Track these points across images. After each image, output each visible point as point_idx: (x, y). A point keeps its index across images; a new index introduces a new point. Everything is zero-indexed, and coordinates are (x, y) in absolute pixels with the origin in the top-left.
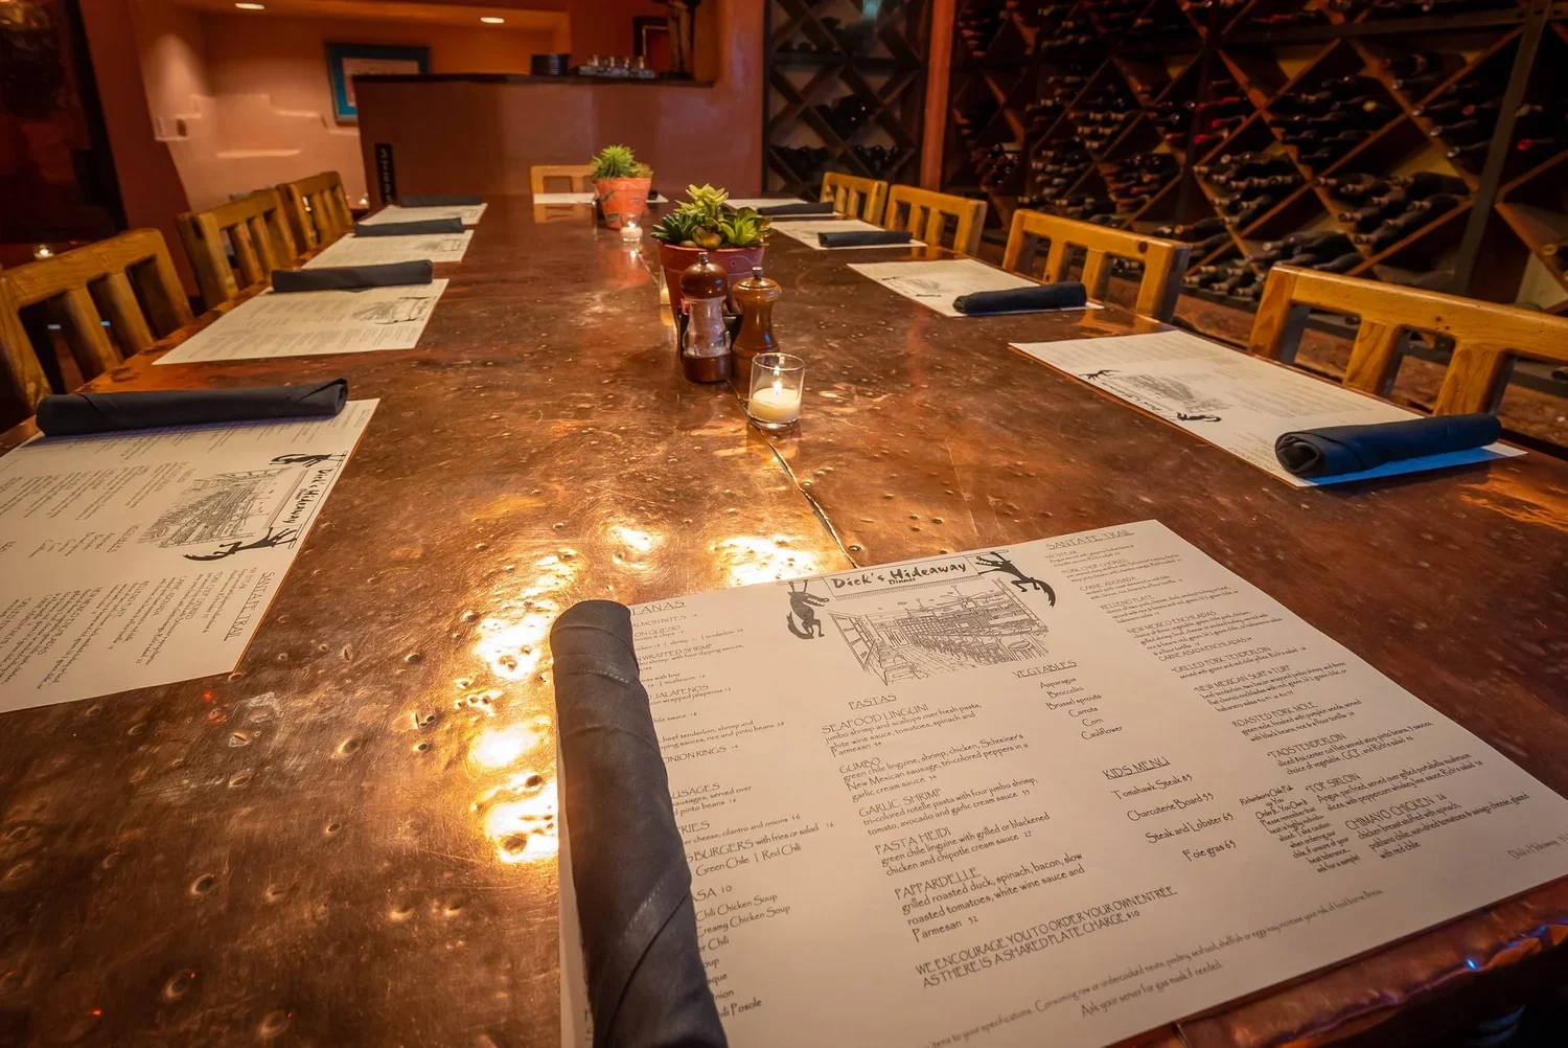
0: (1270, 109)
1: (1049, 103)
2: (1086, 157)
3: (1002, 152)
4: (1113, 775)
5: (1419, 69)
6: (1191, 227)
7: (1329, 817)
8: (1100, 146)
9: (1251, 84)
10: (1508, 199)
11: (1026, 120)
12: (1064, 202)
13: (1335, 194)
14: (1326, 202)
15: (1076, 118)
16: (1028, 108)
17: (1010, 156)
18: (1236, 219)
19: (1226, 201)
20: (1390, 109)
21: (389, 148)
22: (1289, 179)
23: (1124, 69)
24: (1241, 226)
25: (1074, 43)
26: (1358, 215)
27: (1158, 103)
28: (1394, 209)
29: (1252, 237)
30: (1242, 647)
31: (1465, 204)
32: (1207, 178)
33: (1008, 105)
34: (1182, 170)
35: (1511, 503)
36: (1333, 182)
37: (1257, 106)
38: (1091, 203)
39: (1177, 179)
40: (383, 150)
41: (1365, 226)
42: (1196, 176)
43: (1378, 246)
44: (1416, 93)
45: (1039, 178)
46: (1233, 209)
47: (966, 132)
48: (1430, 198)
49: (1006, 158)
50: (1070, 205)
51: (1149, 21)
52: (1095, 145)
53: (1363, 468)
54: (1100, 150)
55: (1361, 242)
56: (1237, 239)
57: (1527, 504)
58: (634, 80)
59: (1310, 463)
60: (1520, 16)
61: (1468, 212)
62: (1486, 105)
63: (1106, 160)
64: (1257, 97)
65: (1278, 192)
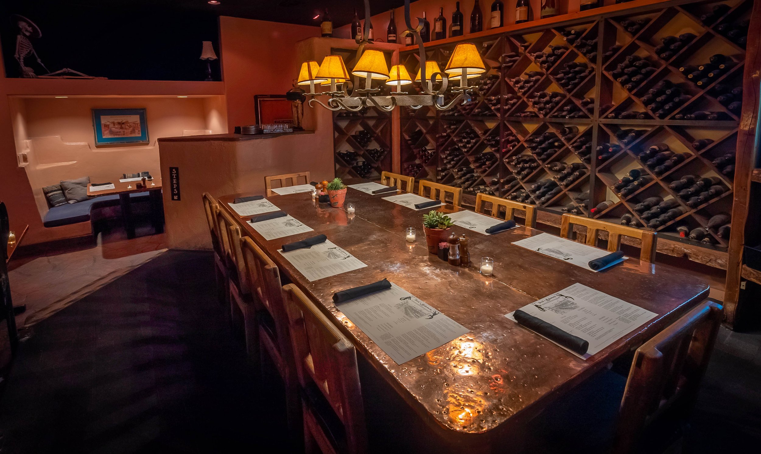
0: (526, 141)
1: (445, 134)
2: (462, 153)
3: (426, 150)
4: (600, 319)
5: (567, 132)
6: (505, 179)
7: (626, 318)
8: (467, 150)
9: (517, 133)
10: (600, 171)
11: (436, 140)
12: (456, 170)
13: (550, 169)
14: (548, 171)
15: (457, 140)
16: (437, 136)
17: (430, 152)
18: (520, 177)
19: (516, 171)
20: (562, 145)
21: (177, 169)
22: (535, 164)
23: (472, 125)
24: (523, 179)
25: (453, 115)
26: (559, 176)
27: (487, 137)
28: (569, 174)
29: (527, 182)
30: (604, 301)
31: (588, 174)
32: (508, 163)
33: (427, 133)
34: (499, 160)
35: (631, 269)
36: (549, 166)
37: (521, 141)
38: (465, 170)
39: (497, 163)
40: (174, 170)
41: (562, 179)
42: (505, 163)
43: (567, 186)
44: (569, 140)
45: (445, 162)
46: (519, 173)
47: (410, 142)
48: (577, 171)
49: (428, 153)
50: (458, 171)
51: (480, 110)
52: (466, 150)
53: (605, 266)
54: (468, 152)
55: (562, 185)
56: (521, 183)
57: (633, 269)
58: (285, 133)
59: (596, 267)
60: (591, 121)
61: (589, 176)
62: (587, 145)
63: (471, 155)
64: (520, 137)
65: (532, 169)
